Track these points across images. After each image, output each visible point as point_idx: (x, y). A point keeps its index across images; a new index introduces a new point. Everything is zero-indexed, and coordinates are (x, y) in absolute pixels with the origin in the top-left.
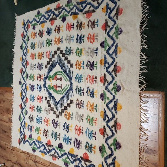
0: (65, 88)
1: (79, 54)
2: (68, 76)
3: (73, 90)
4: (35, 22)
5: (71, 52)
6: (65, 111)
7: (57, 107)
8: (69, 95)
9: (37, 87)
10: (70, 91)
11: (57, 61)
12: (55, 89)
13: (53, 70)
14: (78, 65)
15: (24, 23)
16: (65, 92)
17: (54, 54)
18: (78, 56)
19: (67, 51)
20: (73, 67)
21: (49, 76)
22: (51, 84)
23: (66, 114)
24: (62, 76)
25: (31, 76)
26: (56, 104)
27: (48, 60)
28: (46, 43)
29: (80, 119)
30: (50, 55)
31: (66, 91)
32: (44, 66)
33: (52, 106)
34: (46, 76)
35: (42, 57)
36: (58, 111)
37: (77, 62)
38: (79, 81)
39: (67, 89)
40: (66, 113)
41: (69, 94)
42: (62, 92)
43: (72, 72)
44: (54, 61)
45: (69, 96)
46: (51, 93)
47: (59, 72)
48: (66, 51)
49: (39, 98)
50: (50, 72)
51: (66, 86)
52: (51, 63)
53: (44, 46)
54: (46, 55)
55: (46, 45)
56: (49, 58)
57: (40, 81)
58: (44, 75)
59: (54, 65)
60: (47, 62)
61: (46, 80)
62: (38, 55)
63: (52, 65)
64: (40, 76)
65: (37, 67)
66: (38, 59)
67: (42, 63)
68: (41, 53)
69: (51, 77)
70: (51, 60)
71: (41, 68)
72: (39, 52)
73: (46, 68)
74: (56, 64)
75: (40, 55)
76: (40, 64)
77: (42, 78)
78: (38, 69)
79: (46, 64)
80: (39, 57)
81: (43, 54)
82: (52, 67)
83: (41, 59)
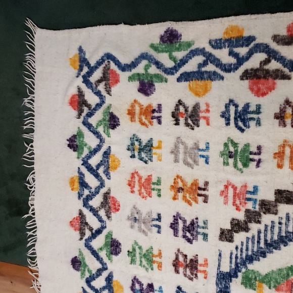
4: (153, 70)
13: (268, 255)
15: (83, 61)
17: (277, 201)
21: (244, 270)
25: (134, 250)
27: (241, 216)
28: (222, 154)
30: (249, 199)
32: (213, 233)
34: (226, 268)
35: (200, 199)
44: (277, 225)
50: (250, 259)
52: (254, 227)
53: (207, 162)
54: (224, 194)
55: (222, 159)
56: (243, 209)
57: (194, 279)
58: (219, 265)
59: (276, 238)
60: (233, 219)
61: (231, 282)
62: (172, 187)
63: (262, 235)
64: (191, 260)
65: (170, 225)
66: (174, 199)
67: (197, 219)
68: (189, 182)
69: (258, 279)
70: (253, 217)
71: (192, 235)
72: (178, 177)
73: (227, 241)
74: (286, 237)
75: (183, 187)
76: (184, 218)
77: (201, 271)
78: (176, 234)
79: (225, 228)
80: (180, 195)
81: (203, 187)
82: (262, 245)
83: (190, 204)
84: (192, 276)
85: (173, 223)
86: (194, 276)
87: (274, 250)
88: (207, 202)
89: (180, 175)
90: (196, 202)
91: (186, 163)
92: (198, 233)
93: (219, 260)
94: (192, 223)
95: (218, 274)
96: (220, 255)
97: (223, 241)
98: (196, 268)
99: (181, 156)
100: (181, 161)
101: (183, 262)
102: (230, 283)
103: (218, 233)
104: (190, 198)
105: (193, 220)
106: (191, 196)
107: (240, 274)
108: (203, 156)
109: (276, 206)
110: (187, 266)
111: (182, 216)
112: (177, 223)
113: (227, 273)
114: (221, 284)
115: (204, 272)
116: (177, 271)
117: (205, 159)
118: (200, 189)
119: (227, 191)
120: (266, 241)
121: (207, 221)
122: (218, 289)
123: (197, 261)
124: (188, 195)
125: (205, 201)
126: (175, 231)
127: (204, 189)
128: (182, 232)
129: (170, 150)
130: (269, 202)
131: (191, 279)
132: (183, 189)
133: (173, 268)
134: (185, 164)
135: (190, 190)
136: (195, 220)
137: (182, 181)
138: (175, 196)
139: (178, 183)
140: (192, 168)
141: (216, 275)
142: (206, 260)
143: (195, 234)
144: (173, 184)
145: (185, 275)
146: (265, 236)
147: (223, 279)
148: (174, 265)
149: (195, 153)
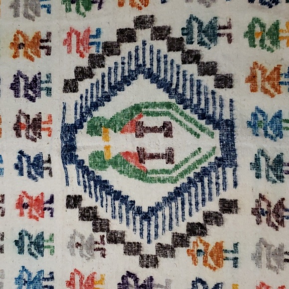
0: (193, 160)
1: (262, 41)
2: (203, 116)
3: (236, 166)
5: (220, 35)
6: (193, 239)
7: (142, 230)
8: (210, 182)
9: (16, 161)
10: (220, 169)
11: (138, 66)
12: (132, 164)
13: (113, 98)
14: (259, 78)
16: (192, 175)
17: (120, 41)
18: (258, 48)
19: (195, 30)
20: (231, 87)
21: (89, 119)
22: (107, 148)
23: (199, 251)
24: (172, 117)
26: (138, 218)
27: (84, 63)
29: (278, 262)
30: (92, 44)
31: (198, 170)
32: (57, 85)
33: (116, 225)
34: (71, 120)
35: (43, 52)
36: (149, 241)
37: (252, 69)
38: (270, 132)
39: (200, 162)
40: (201, 247)
41: (214, 180)
42: (174, 174)
43: (227, 103)
44: (120, 66)
45: (214, 186)
46: (106, 181)
47: (155, 105)
48: (187, 31)
49: (26, 201)
50: (95, 106)
51: (194, 154)
52: (98, 72)
53: (49, 12)
54: (68, 42)
55: (64, 6)
56: (87, 55)
57: (38, 139)
58: (64, 118)
59: (119, 79)
60: (77, 68)
61: (76, 133)
62: (12, 44)
63: (106, 79)
64: (34, 120)
65: (10, 87)
66: (15, 56)
67: (40, 74)
68: (31, 35)
69: (103, 125)
70: (96, 61)
71: (35, 92)
72: (18, 32)
73: (71, 91)
74: (129, 76)
75: (24, 43)
76: (26, 75)
77: (44, 129)
78: (17, 95)
79: (69, 78)
80: (21, 51)
81: (46, 38)
82: (106, 89)
83: (32, 59)
84: (35, 137)
85: (14, 83)
86: (38, 135)
87: (118, 92)
88: (50, 54)
89: (21, 30)
90: (39, 56)
91: (28, 16)
92: (41, 89)
93: (64, 113)
94: (35, 79)
95: (62, 128)
96: (64, 108)
97: (67, 92)
98: (40, 127)
99: (21, 10)
100: (21, 15)
101: (25, 123)
102: (76, 135)
103: (62, 85)
104: (32, 52)
105: (35, 76)
106: (33, 50)
107: (85, 124)
108: (45, 6)
109: (118, 46)
110: (29, 127)
111: (24, 73)
112: (19, 82)
113: (72, 124)
114: (66, 136)
115: (49, 129)
116: (19, 135)
117: (46, 9)
118: (42, 41)
119: (71, 38)
120: (110, 84)
121: (50, 74)
122: (64, 144)
123: (40, 119)
124: (29, 50)
125: (48, 54)
126: (15, 92)
127: (47, 41)
128: (24, 91)
129: (10, 5)
130: (112, 43)
131: (34, 140)
132: (23, 45)
133: (14, 132)
134: (26, 17)
135: (32, 44)
136: (38, 76)
137: (23, 36)
138: (15, 53)
139: (18, 39)
140: (34, 20)
141: (60, 129)
142: (50, 117)
143: (38, 90)
144: (13, 41)
145: (28, 137)
146: (109, 78)
147: (68, 131)
148: (15, 129)
149: (36, 5)
